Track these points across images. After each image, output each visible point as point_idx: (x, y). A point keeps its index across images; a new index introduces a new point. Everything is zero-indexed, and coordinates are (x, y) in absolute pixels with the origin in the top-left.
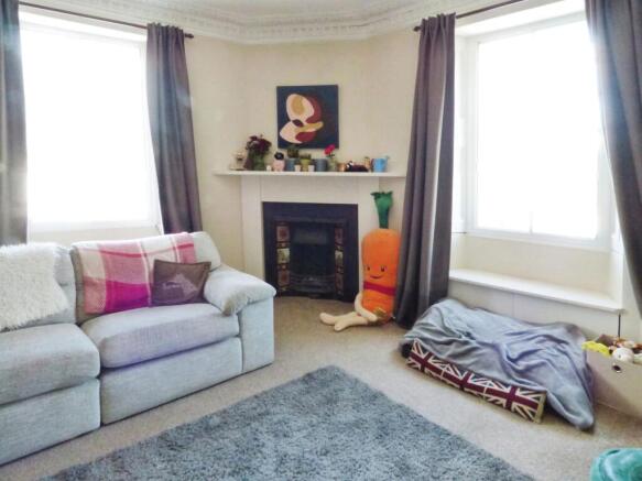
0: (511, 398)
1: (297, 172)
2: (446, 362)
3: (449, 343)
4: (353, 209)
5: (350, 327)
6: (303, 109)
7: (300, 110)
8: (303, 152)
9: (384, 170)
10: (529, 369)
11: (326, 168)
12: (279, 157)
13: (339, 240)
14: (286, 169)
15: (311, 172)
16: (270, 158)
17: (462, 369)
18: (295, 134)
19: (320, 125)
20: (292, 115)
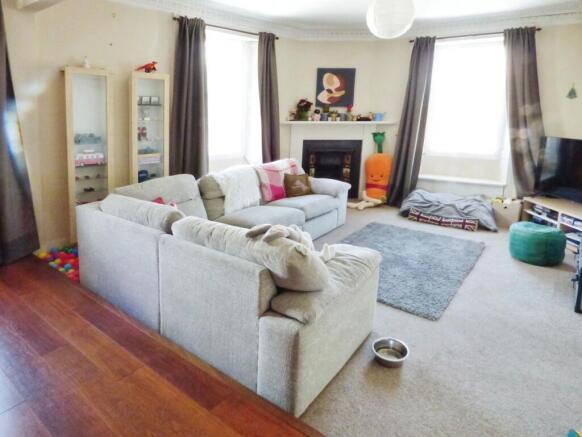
0: (464, 224)
1: (330, 122)
2: (429, 215)
3: (429, 207)
4: (359, 143)
5: (366, 208)
6: (333, 83)
7: (332, 83)
8: (331, 109)
9: (381, 120)
10: (470, 212)
11: (346, 119)
12: (317, 112)
13: (348, 162)
14: (321, 120)
15: (338, 122)
16: (310, 112)
17: (438, 216)
18: (327, 98)
19: (343, 92)
20: (326, 85)
